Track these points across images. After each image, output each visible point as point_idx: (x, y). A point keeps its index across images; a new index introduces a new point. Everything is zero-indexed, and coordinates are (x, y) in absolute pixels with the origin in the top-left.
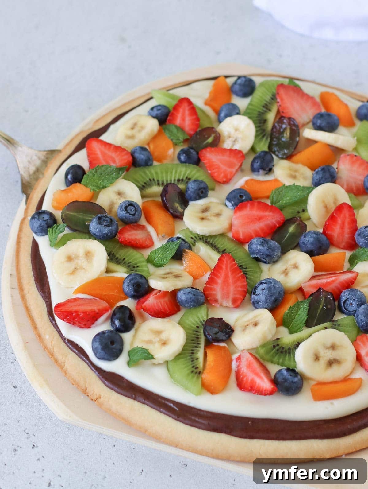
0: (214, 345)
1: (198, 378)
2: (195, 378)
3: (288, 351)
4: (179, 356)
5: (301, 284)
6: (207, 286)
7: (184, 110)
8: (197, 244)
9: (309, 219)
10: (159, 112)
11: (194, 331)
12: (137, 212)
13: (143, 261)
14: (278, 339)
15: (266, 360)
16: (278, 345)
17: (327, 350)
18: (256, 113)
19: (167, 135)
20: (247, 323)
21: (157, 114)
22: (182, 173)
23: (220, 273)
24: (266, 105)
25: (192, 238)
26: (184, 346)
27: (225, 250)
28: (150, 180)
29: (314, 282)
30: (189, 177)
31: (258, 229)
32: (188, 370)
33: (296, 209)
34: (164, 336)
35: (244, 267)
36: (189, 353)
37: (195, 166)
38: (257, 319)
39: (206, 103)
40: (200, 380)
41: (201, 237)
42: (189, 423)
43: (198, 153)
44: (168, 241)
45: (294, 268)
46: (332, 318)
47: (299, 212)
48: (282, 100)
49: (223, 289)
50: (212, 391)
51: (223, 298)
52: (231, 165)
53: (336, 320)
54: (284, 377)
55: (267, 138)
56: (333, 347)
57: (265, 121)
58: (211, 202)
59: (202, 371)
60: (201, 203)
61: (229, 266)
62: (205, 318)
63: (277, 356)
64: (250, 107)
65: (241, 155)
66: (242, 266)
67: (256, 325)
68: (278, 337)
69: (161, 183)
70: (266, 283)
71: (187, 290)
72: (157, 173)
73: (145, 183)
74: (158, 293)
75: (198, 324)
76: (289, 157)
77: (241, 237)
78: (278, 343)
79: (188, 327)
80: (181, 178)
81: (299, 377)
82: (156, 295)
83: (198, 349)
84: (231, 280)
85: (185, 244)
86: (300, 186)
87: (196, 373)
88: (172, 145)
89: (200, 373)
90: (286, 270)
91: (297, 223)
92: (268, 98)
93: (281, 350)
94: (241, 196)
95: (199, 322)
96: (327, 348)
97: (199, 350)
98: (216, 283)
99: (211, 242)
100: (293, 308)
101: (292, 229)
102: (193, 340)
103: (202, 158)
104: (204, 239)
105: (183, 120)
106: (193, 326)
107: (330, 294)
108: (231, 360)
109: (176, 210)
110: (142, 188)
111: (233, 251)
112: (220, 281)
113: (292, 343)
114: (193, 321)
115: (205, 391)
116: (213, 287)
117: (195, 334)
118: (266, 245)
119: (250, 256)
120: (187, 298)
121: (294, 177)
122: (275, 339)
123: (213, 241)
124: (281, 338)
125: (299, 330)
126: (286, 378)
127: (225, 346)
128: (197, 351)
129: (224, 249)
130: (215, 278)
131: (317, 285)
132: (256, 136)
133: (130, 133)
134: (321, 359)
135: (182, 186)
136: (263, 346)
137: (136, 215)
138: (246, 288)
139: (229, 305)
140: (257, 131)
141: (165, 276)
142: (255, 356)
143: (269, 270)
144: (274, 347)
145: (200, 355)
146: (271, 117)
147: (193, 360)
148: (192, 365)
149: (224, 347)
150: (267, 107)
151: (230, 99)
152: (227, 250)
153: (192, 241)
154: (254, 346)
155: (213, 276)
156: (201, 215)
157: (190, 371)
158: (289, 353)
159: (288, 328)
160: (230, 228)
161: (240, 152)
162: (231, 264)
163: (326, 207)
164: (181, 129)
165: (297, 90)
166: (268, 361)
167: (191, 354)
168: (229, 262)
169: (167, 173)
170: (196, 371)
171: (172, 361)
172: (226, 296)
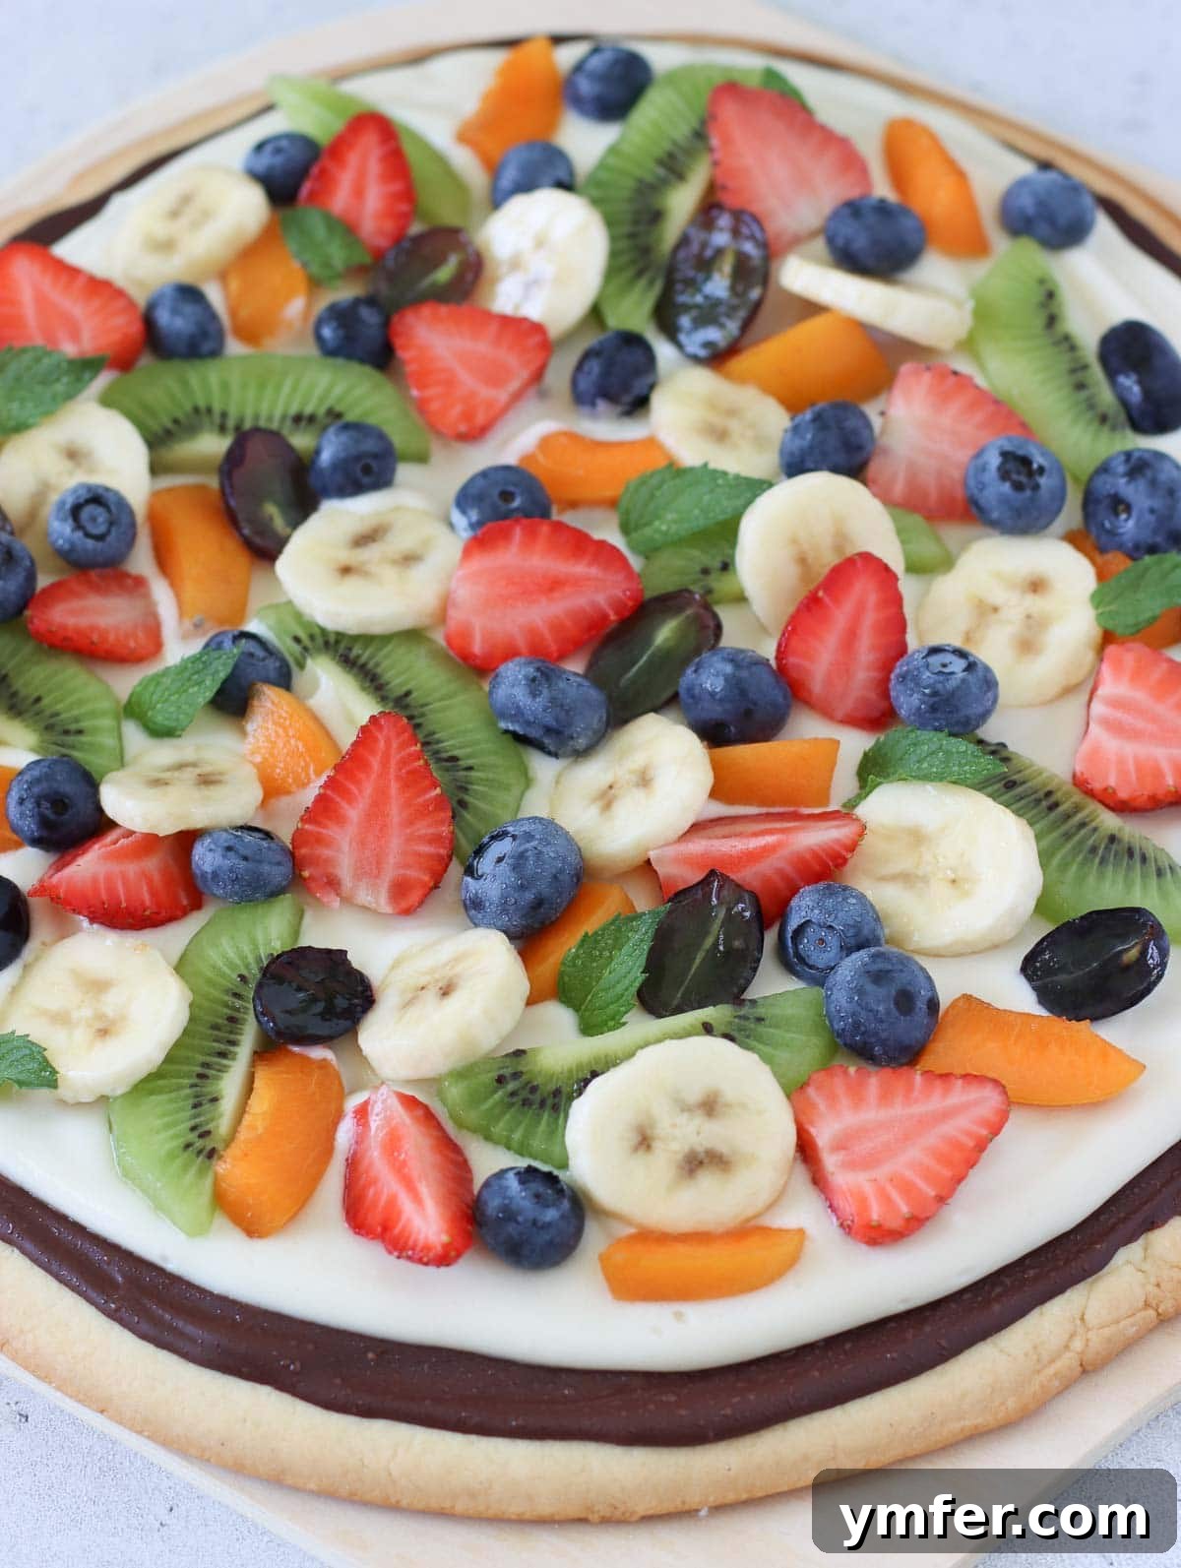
0: (291, 1052)
1: (202, 1172)
2: (193, 1170)
3: (550, 1102)
4: (149, 1084)
5: (648, 850)
6: (307, 826)
7: (366, 158)
8: (309, 662)
9: (741, 599)
10: (278, 160)
11: (227, 991)
12: (114, 530)
13: (104, 714)
14: (519, 1053)
15: (468, 1129)
16: (516, 1075)
17: (686, 1115)
18: (630, 183)
19: (292, 246)
20: (423, 981)
21: (271, 168)
22: (318, 392)
23: (358, 783)
24: (671, 156)
25: (297, 640)
26: (178, 1045)
27: (408, 694)
28: (196, 410)
29: (698, 846)
30: (338, 408)
31: (540, 624)
32: (176, 1136)
33: (699, 557)
34: (110, 1003)
35: (463, 763)
36: (187, 1075)
37: (367, 370)
38: (458, 969)
39: (464, 137)
40: (208, 1182)
41: (332, 639)
42: (152, 1332)
43: (387, 323)
44: (207, 645)
45: (637, 785)
46: (743, 990)
47: (706, 571)
48: (727, 140)
49: (363, 843)
50: (252, 1225)
51: (360, 874)
52: (495, 376)
53: (750, 1001)
54: (507, 1202)
55: (651, 283)
56: (710, 1106)
57: (656, 216)
58: (398, 509)
59: (219, 1146)
60: (362, 508)
61: (393, 763)
62: (278, 946)
63: (508, 1116)
64: (612, 161)
65: (536, 339)
66: (454, 759)
67: (446, 992)
68: (521, 1048)
69: (231, 423)
70: (514, 837)
71: (225, 839)
72: (225, 387)
73: (176, 421)
74: (123, 840)
75: (247, 966)
76: (717, 358)
77: (477, 648)
78: (520, 1068)
79: (210, 974)
80: (308, 410)
81: (566, 1204)
82: (113, 847)
83: (225, 1062)
84: (395, 812)
85: (264, 659)
86: (725, 474)
87: (200, 1152)
88: (301, 284)
89: (212, 1154)
90: (611, 787)
91: (689, 612)
92: (681, 131)
93: (525, 1094)
94: (507, 496)
95: (251, 959)
96: (686, 1108)
97: (225, 1066)
98: (340, 820)
99: (363, 660)
100: (597, 942)
101: (665, 633)
102: (215, 1027)
103: (398, 342)
104: (342, 646)
105: (359, 192)
106: (228, 971)
107: (746, 896)
108: (339, 1116)
109: (264, 528)
110: (158, 439)
111: (441, 699)
112: (354, 813)
113: (570, 1071)
114: (231, 954)
115: (221, 1221)
116: (324, 831)
117: (227, 1006)
118: (545, 692)
119: (494, 724)
120: (220, 867)
121: (720, 435)
122: (511, 1051)
123: (370, 658)
124: (533, 1050)
125: (611, 1023)
126: (514, 1207)
127: (324, 1060)
128: (219, 1071)
129: (404, 689)
130: (338, 799)
131: (704, 855)
132: (612, 272)
133: (161, 229)
134: (657, 1145)
135: (301, 441)
136: (462, 1074)
137: (109, 539)
138: (445, 848)
139: (377, 902)
140: (613, 254)
141: (167, 775)
142: (426, 1108)
143: (557, 782)
144: (501, 1080)
145: (230, 1085)
146: (682, 202)
147: (203, 1101)
148: (193, 1123)
149: (323, 1064)
150: (673, 167)
151: (552, 124)
152: (414, 695)
153: (297, 648)
154: (427, 1070)
155: (329, 792)
156: (346, 556)
157: (181, 1141)
158: (555, 1108)
159: (577, 1009)
160: (442, 614)
161: (537, 328)
162: (403, 753)
163: (802, 560)
164: (347, 228)
165: (790, 107)
166: (474, 1130)
167: (195, 1080)
168: (395, 745)
169: (262, 386)
170: (199, 1144)
171: (123, 1096)
172: (369, 869)
